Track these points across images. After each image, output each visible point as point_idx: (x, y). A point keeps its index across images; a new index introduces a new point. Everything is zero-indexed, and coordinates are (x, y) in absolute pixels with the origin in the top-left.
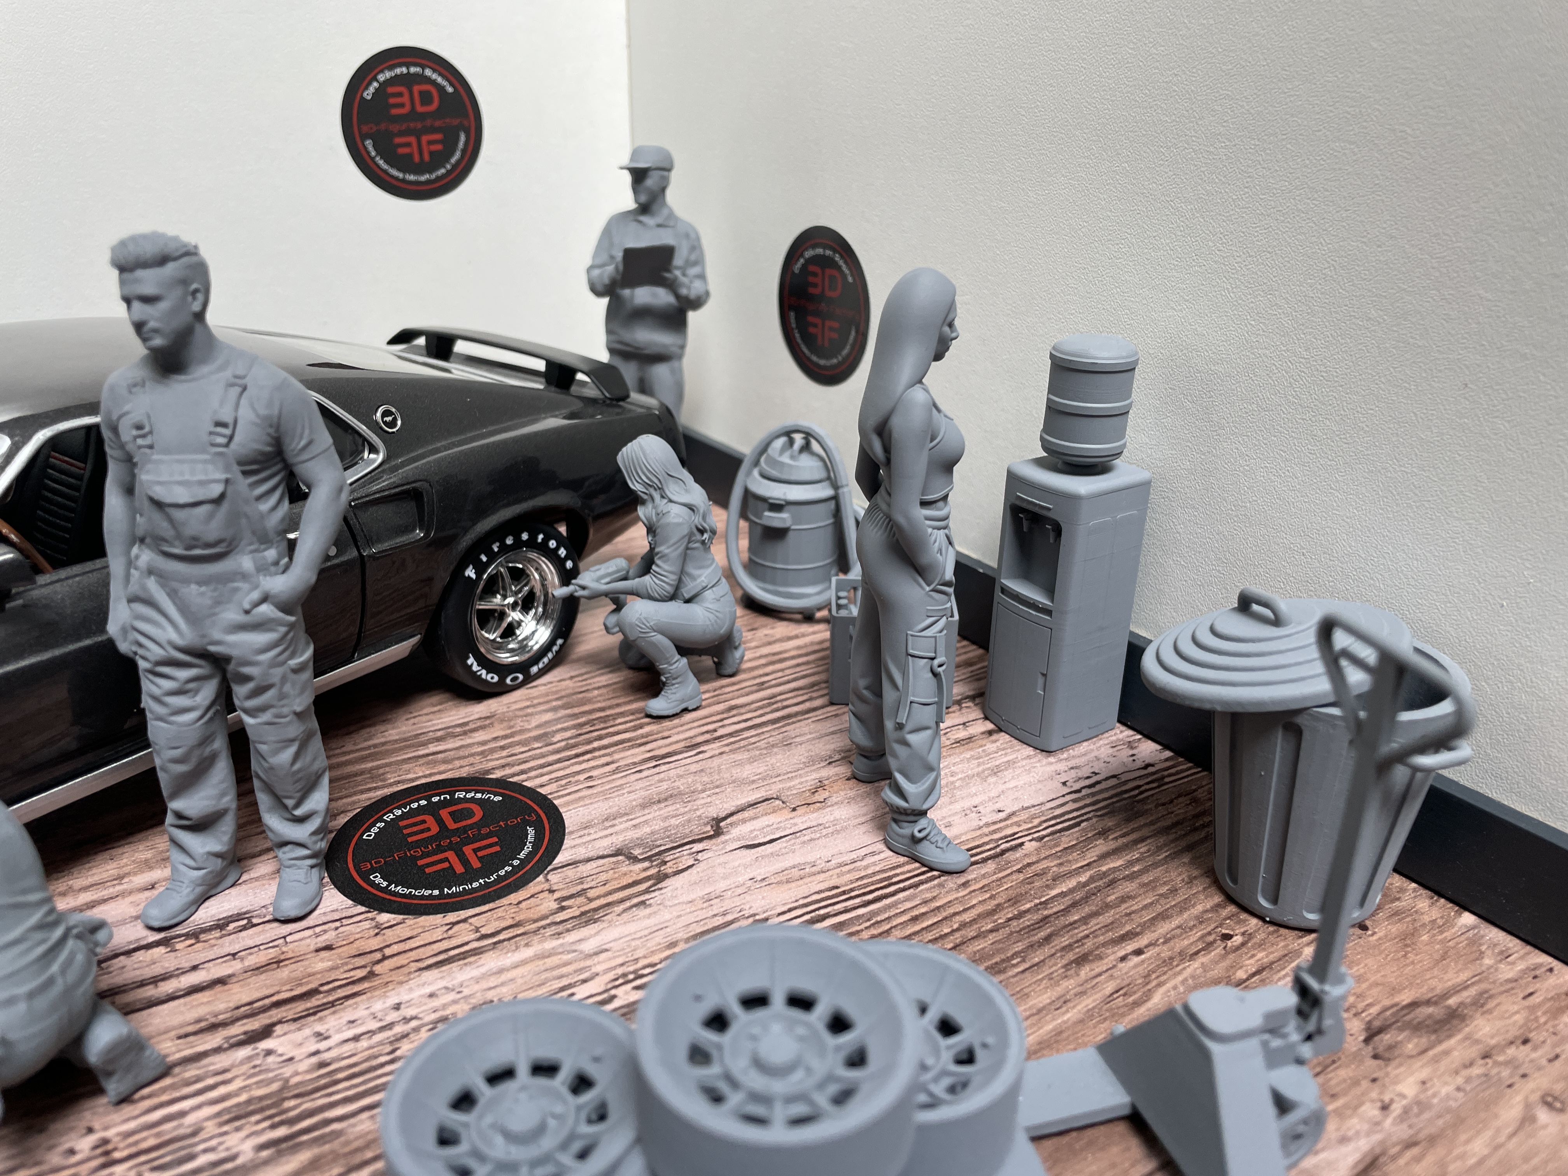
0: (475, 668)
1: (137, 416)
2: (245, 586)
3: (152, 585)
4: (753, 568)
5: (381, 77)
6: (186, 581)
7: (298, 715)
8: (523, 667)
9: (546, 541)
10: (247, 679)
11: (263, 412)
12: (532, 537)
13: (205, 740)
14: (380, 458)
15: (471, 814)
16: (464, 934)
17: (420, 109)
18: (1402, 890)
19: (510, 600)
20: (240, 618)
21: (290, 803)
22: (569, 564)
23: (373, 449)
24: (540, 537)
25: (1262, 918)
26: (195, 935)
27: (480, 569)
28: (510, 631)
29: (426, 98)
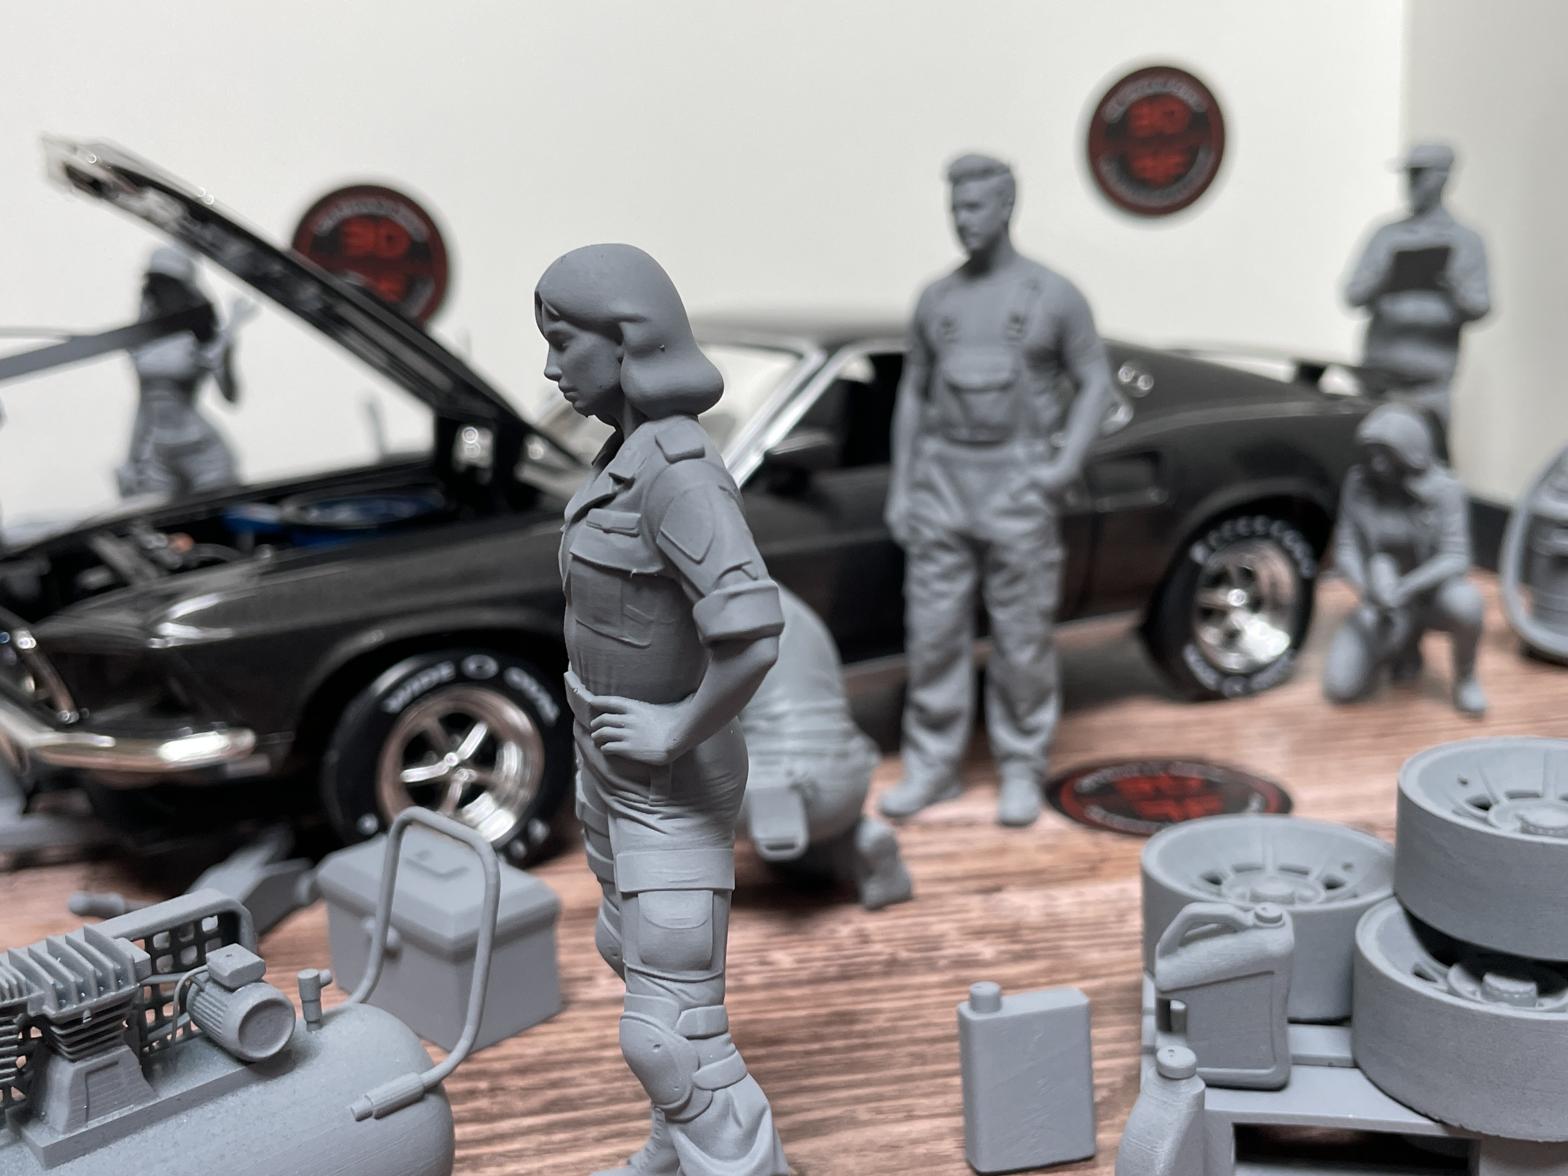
0: (1194, 663)
1: (947, 315)
3: (936, 472)
6: (966, 466)
8: (1247, 677)
9: (1280, 534)
11: (1052, 311)
12: (1267, 528)
13: (955, 633)
19: (1236, 598)
20: (1009, 504)
21: (1020, 711)
22: (1304, 568)
24: (1275, 528)
26: (925, 825)
27: (1207, 553)
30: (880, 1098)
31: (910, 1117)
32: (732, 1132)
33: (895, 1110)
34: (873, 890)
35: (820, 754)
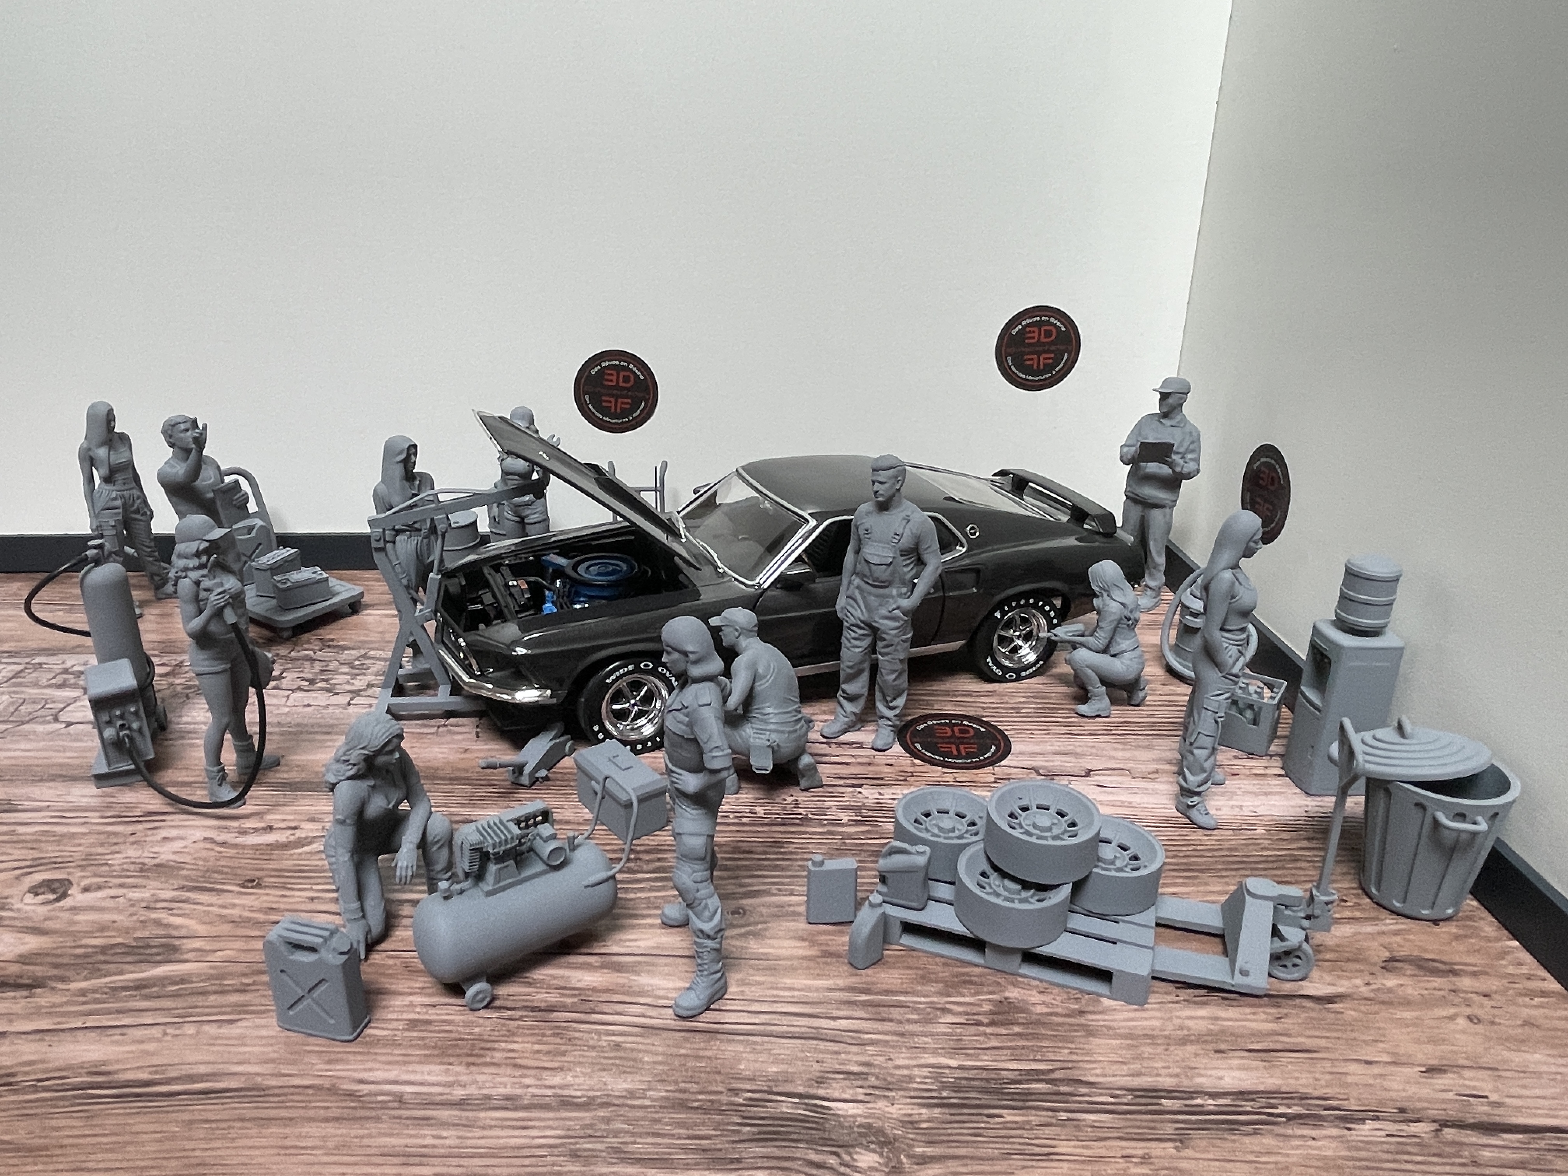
0: (991, 664)
1: (867, 526)
2: (891, 601)
3: (857, 592)
4: (1177, 649)
5: (1024, 323)
6: (870, 594)
7: (901, 661)
8: (1017, 671)
9: (1043, 606)
10: (885, 640)
11: (914, 531)
12: (1036, 603)
13: (862, 662)
14: (964, 550)
15: (968, 732)
16: (949, 778)
17: (1043, 339)
18: (1481, 918)
19: (1017, 633)
20: (887, 614)
21: (889, 699)
22: (1055, 621)
23: (962, 546)
24: (1040, 603)
25: (1372, 899)
26: (839, 744)
27: (1003, 614)
28: (1015, 650)
29: (1048, 334)
30: (783, 884)
31: (792, 894)
32: (707, 914)
33: (786, 890)
34: (804, 783)
35: (783, 732)
